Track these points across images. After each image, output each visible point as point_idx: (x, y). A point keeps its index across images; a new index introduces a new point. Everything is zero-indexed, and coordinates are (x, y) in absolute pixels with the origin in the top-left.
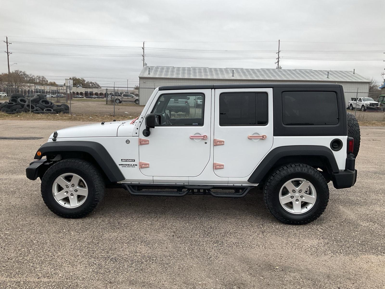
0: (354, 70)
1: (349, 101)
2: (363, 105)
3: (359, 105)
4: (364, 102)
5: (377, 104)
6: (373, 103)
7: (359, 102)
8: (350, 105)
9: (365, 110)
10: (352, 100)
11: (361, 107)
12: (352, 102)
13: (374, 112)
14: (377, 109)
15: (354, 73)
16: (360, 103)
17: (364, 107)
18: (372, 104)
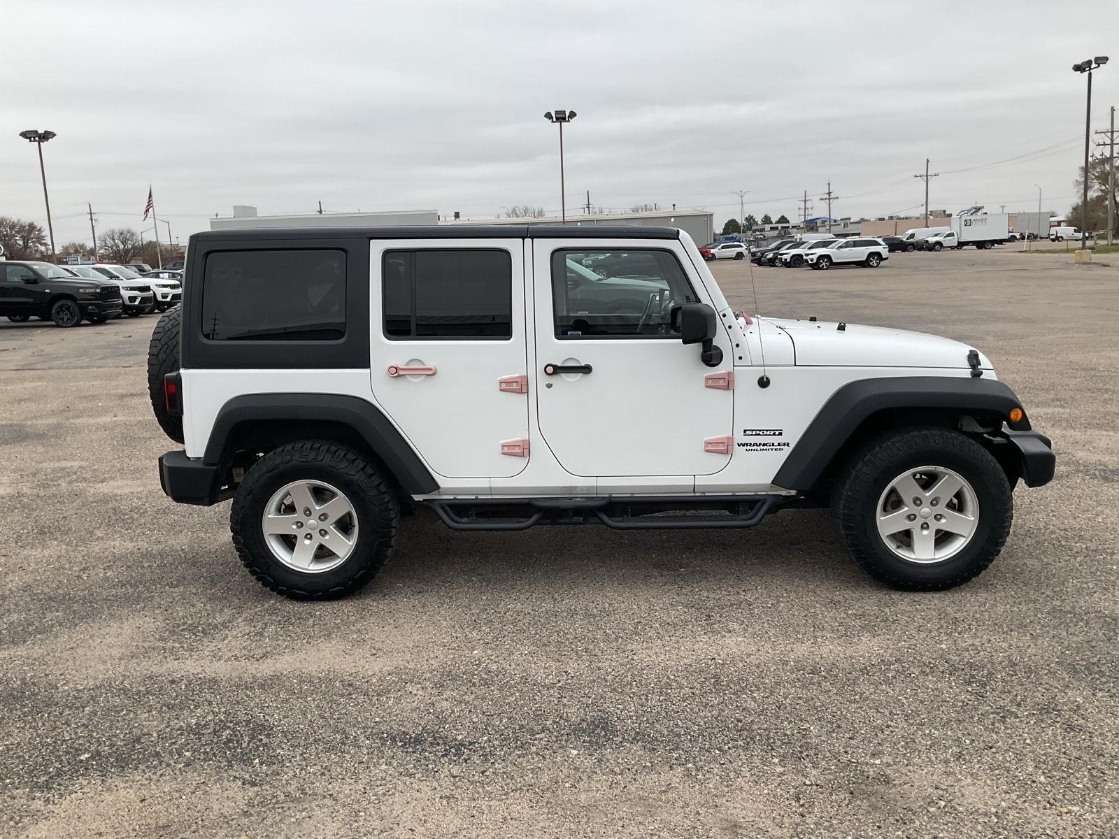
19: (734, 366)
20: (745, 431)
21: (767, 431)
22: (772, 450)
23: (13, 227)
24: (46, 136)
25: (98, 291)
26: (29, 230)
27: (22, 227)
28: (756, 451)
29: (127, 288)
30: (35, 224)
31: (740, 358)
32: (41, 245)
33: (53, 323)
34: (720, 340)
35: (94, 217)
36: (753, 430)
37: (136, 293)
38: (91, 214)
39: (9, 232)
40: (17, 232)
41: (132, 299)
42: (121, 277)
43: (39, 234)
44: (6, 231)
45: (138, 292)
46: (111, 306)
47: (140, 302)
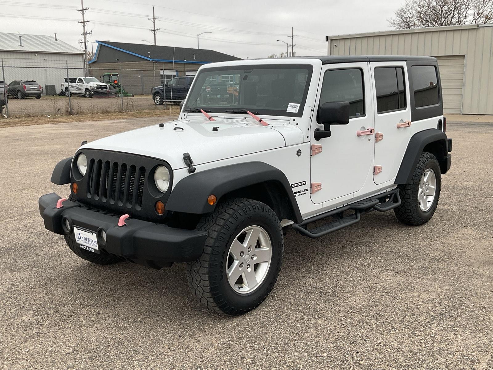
0: (56, 35)
1: (63, 83)
2: (87, 89)
3: (81, 89)
4: (87, 84)
5: (105, 87)
6: (101, 85)
7: (80, 84)
8: (64, 89)
9: (91, 96)
10: (66, 81)
11: (84, 92)
12: (66, 84)
13: (105, 98)
14: (107, 93)
15: (56, 40)
16: (81, 86)
17: (90, 91)
18: (99, 87)
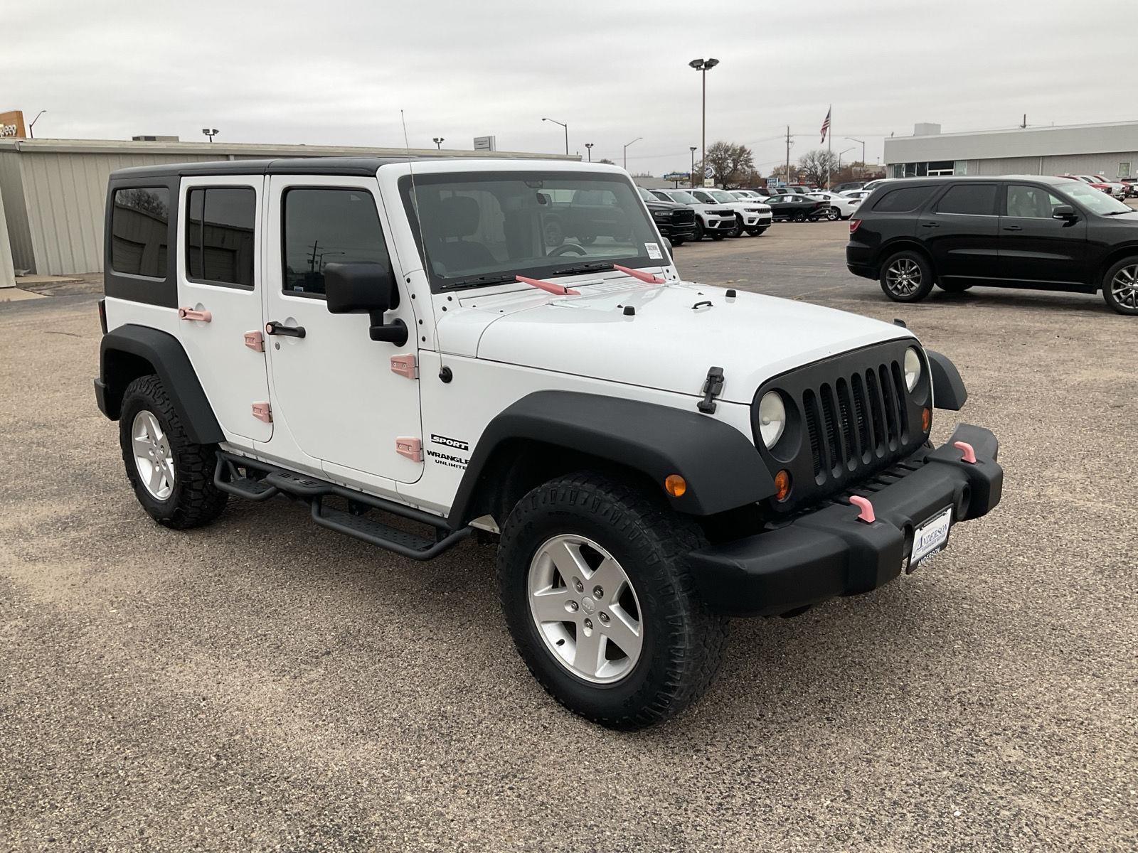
19: (419, 349)
20: (433, 436)
21: (453, 440)
22: (460, 467)
23: (726, 150)
24: (711, 64)
25: (671, 214)
26: (740, 153)
27: (735, 150)
28: (444, 465)
29: (709, 211)
30: (746, 147)
31: (424, 339)
32: (748, 167)
33: (631, 244)
34: (404, 312)
35: (791, 139)
36: (440, 437)
37: (718, 217)
38: (788, 136)
39: (723, 156)
40: (730, 156)
41: (712, 223)
42: (716, 201)
43: (747, 157)
44: (721, 155)
45: (718, 216)
46: (682, 230)
47: (719, 227)
